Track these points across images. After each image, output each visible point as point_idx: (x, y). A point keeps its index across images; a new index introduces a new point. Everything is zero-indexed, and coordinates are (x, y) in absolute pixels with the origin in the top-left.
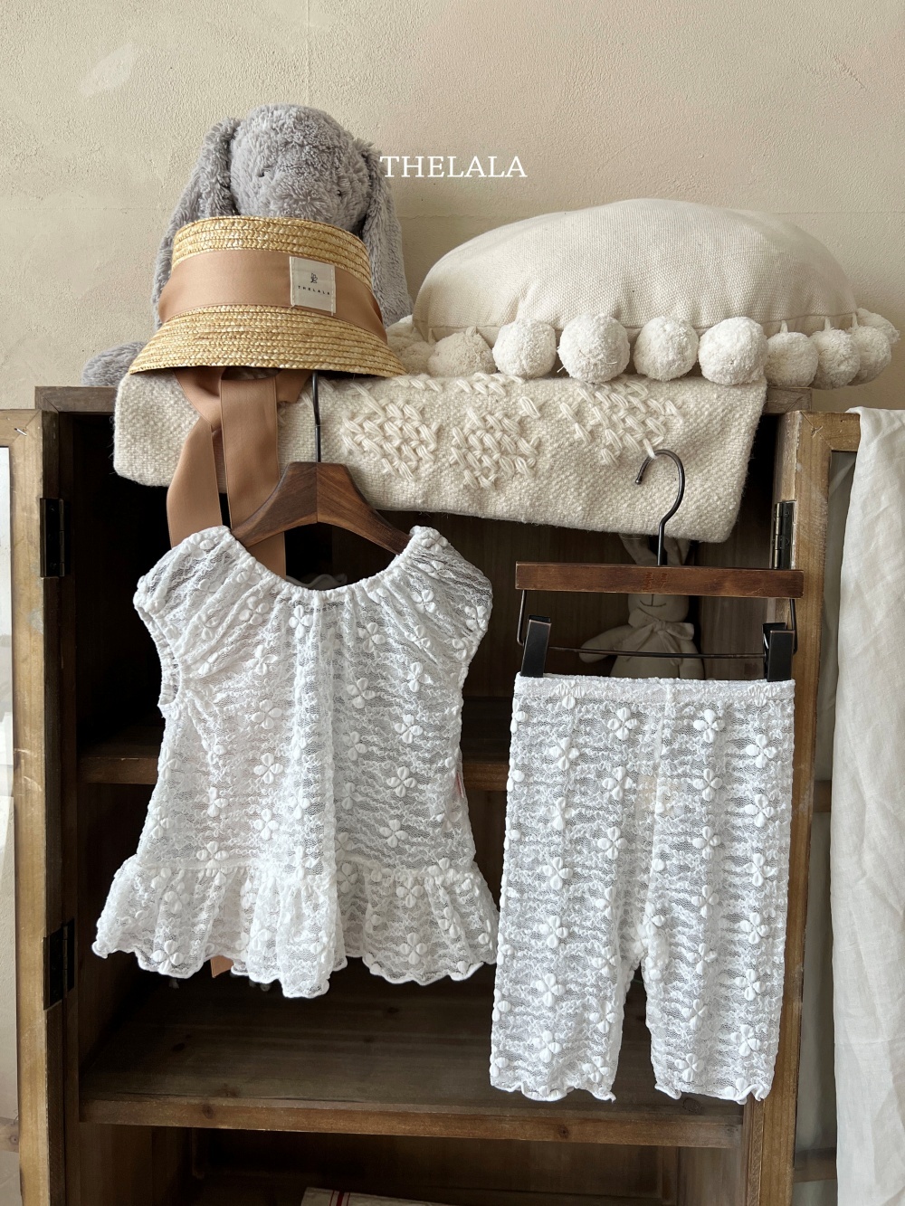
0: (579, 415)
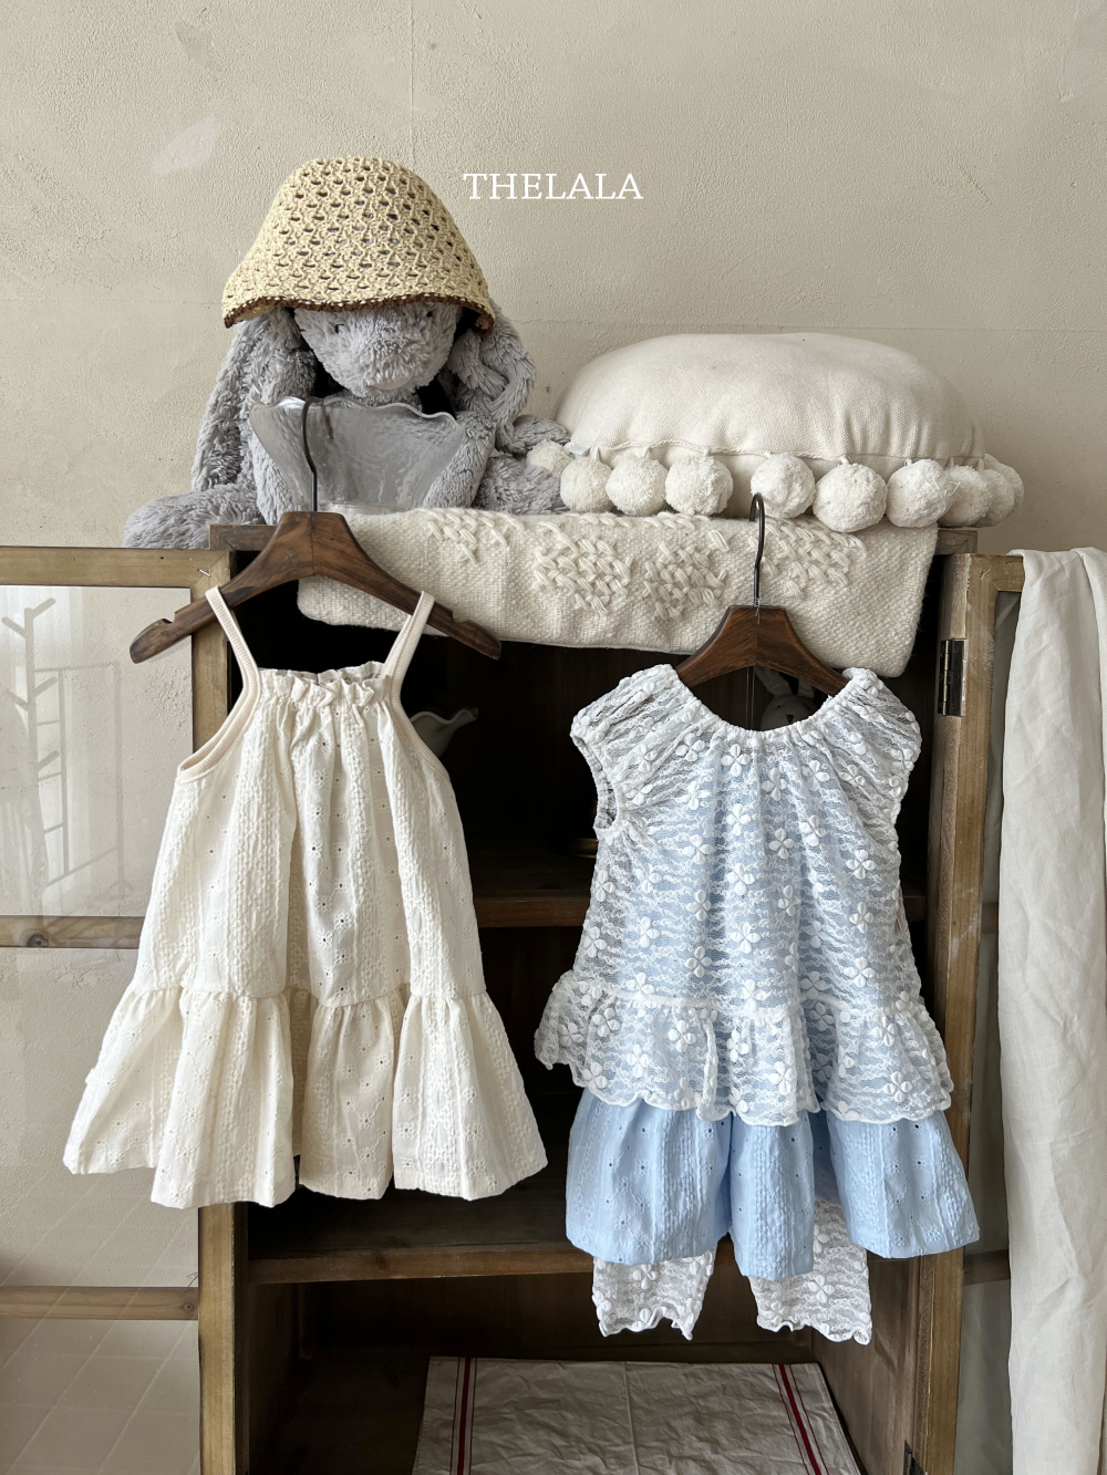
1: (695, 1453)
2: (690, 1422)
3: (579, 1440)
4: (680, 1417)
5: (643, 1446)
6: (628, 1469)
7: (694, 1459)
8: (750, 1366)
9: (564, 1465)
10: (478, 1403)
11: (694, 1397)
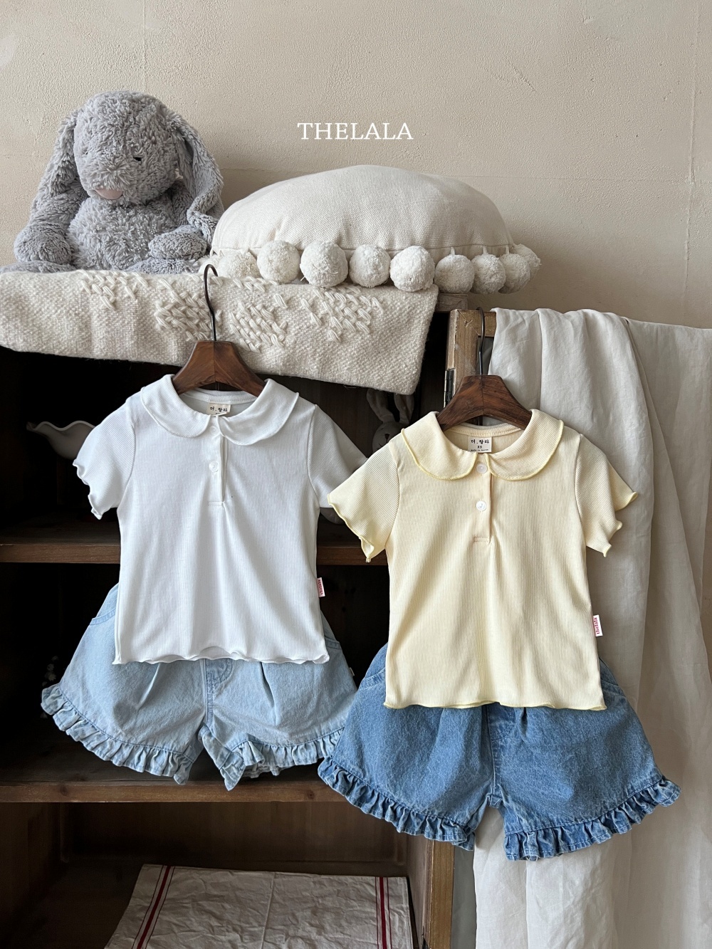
0: (313, 307)
1: (305, 934)
2: (308, 913)
3: (229, 922)
4: (303, 910)
5: (271, 928)
6: (256, 943)
7: (302, 938)
8: (360, 877)
9: (213, 938)
10: (169, 896)
11: (317, 897)
